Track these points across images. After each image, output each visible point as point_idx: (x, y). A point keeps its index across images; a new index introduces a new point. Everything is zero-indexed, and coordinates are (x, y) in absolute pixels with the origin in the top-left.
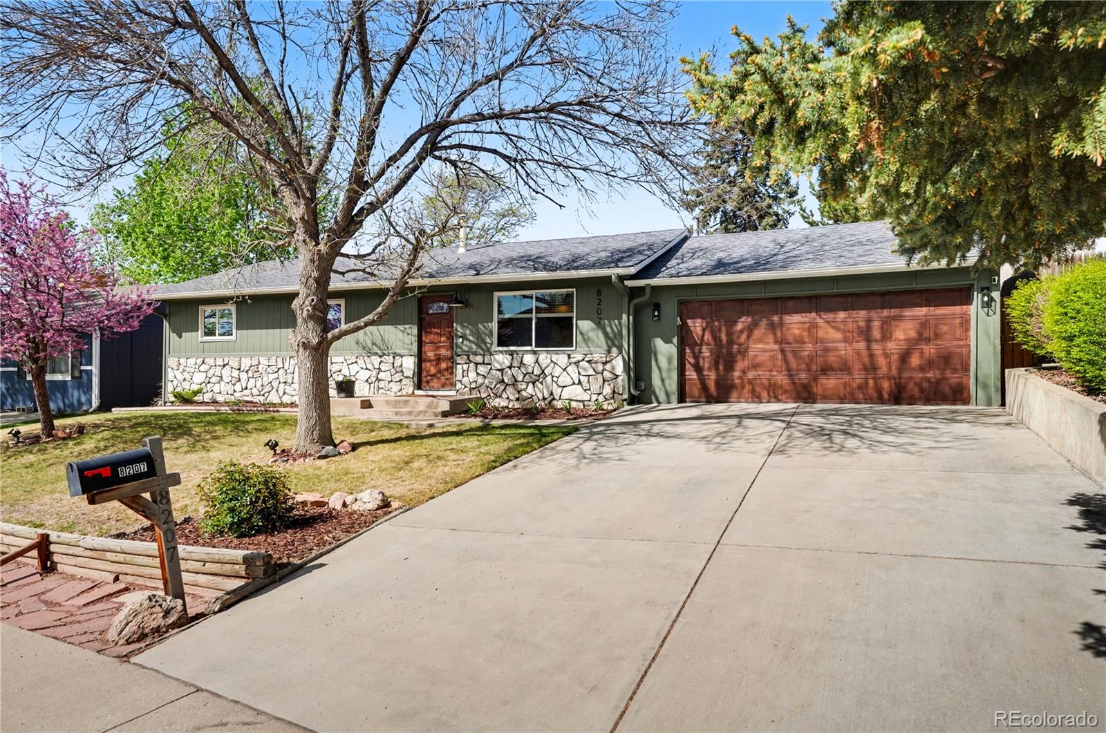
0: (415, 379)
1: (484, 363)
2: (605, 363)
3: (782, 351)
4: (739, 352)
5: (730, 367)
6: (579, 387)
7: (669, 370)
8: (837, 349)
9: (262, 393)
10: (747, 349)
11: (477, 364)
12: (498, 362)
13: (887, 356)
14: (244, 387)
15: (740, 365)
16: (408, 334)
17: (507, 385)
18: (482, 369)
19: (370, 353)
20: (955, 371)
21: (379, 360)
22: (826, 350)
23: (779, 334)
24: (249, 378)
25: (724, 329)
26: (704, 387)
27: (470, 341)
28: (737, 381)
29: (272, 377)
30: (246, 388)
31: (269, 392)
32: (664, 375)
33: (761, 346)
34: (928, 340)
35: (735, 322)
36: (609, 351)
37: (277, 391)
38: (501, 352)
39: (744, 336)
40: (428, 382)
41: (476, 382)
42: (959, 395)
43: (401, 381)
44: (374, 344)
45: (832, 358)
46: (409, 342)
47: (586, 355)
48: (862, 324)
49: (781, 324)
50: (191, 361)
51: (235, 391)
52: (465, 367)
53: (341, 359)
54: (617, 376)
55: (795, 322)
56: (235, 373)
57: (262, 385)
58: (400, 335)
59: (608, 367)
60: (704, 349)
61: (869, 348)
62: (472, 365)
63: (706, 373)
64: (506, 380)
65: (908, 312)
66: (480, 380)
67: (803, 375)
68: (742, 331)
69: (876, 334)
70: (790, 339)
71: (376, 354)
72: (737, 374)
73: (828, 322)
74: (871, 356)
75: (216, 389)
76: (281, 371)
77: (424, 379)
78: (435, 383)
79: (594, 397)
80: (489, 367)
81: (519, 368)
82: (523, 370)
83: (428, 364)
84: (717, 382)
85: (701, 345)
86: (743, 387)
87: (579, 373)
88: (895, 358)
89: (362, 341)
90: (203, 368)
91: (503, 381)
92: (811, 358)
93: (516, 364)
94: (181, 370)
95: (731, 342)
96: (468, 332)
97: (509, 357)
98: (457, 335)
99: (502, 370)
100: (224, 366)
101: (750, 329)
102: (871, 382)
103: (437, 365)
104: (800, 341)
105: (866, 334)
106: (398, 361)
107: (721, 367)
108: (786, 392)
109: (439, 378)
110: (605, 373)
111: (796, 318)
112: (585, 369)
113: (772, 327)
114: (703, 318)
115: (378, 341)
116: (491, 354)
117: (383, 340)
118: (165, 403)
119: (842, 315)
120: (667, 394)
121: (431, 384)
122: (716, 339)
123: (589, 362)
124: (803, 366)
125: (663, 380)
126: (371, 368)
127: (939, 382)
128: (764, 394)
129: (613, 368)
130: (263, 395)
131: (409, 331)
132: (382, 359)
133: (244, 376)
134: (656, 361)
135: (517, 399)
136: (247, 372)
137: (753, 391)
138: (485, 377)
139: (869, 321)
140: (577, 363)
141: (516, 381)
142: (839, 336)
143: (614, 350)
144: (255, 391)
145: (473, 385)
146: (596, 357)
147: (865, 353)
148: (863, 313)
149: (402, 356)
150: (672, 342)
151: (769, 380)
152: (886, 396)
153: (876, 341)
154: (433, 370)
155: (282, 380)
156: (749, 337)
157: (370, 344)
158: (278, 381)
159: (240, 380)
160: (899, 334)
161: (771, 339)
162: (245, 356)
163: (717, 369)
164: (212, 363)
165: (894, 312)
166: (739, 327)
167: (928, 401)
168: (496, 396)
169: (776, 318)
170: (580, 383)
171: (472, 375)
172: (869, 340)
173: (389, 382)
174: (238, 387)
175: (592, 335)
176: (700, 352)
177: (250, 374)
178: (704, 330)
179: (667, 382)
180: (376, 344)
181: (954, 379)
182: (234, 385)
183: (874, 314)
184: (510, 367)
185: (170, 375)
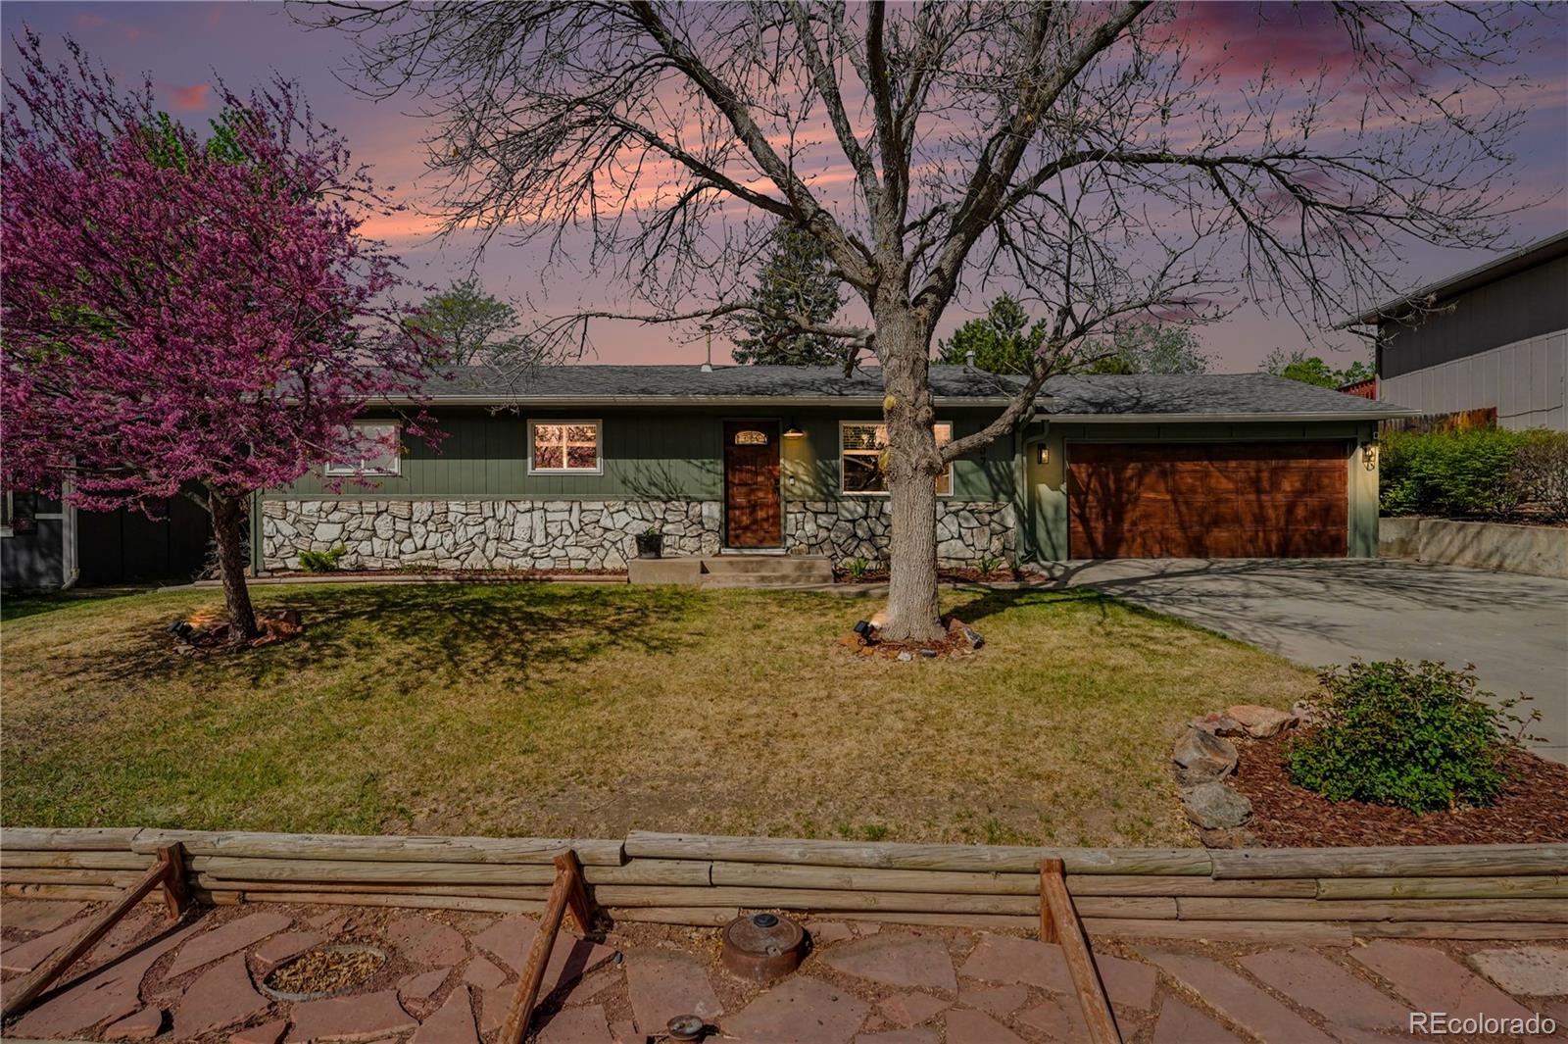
0: (722, 533)
1: (827, 512)
2: (991, 514)
3: (1175, 501)
4: (1129, 501)
5: (1119, 518)
6: (960, 542)
7: (1056, 520)
8: (1228, 500)
9: (455, 555)
10: (1137, 498)
11: (816, 513)
12: (848, 510)
13: (1275, 508)
14: (419, 546)
15: (1130, 516)
16: (708, 471)
17: (862, 540)
18: (823, 520)
19: (648, 497)
20: (1334, 523)
21: (663, 506)
22: (1218, 501)
23: (1170, 483)
24: (428, 532)
25: (1112, 477)
26: (1091, 542)
27: (805, 482)
28: (1128, 535)
29: (471, 531)
30: (424, 548)
31: (468, 553)
32: (1050, 526)
33: (1152, 495)
34: (1312, 492)
35: (1125, 468)
36: (996, 500)
37: (483, 551)
38: (851, 498)
39: (1134, 484)
40: (737, 537)
41: (816, 537)
42: (1337, 547)
43: (700, 535)
44: (652, 483)
45: (1224, 509)
46: (710, 483)
47: (967, 503)
48: (1253, 474)
49: (1174, 472)
50: (311, 507)
51: (401, 552)
52: (799, 516)
53: (599, 505)
54: (1007, 529)
55: (1187, 471)
56: (402, 526)
57: (456, 543)
58: (695, 472)
59: (996, 517)
60: (1090, 498)
61: (1259, 500)
62: (809, 514)
63: (1093, 524)
64: (860, 533)
65: (1293, 464)
66: (823, 534)
67: (1197, 528)
68: (1131, 478)
69: (1266, 485)
70: (1183, 488)
71: (657, 498)
72: (1126, 526)
73: (1220, 471)
74: (1261, 507)
75: (365, 548)
76: (490, 523)
77: (732, 533)
78: (748, 537)
79: (979, 555)
80: (835, 517)
81: (878, 519)
82: (883, 520)
83: (737, 513)
84: (1105, 535)
85: (1086, 494)
86: (1134, 540)
87: (960, 525)
88: (1283, 509)
89: (631, 479)
90: (336, 516)
91: (855, 535)
92: (1204, 509)
93: (873, 513)
94: (290, 519)
95: (1119, 490)
96: (801, 471)
97: (864, 505)
98: (785, 475)
99: (853, 521)
100: (379, 514)
101: (1140, 476)
102: (1261, 534)
103: (751, 513)
104: (1192, 490)
105: (1256, 484)
106: (695, 509)
107: (1110, 519)
108: (1179, 545)
109: (755, 532)
110: (993, 525)
111: (1188, 466)
112: (967, 520)
113: (1163, 474)
114: (1089, 463)
115: (660, 479)
116: (837, 500)
117: (668, 480)
118: (257, 572)
119: (1233, 464)
120: (1054, 548)
121: (742, 539)
122: (1104, 486)
123: (970, 511)
124: (1195, 518)
125: (1048, 532)
126: (651, 518)
127: (1320, 534)
128: (1156, 549)
129: (1003, 518)
130: (457, 558)
131: (710, 467)
132: (669, 506)
133: (419, 530)
134: (1041, 510)
135: (876, 558)
136: (425, 523)
137: (1144, 545)
138: (829, 530)
139: (1259, 471)
140: (956, 513)
141: (874, 535)
142: (1231, 486)
143: (1002, 496)
144: (441, 552)
145: (813, 541)
146: (981, 505)
147: (1255, 505)
148: (1253, 463)
149: (701, 502)
150: (1058, 489)
151: (1161, 533)
152: (1274, 548)
153: (1266, 492)
154: (746, 520)
155: (492, 536)
156: (1139, 484)
157: (645, 484)
158: (484, 537)
159: (410, 535)
160: (1287, 486)
161: (1162, 487)
162: (421, 500)
163: (1106, 521)
164: (355, 508)
165: (1281, 463)
166: (1129, 473)
167: (1311, 553)
168: (846, 555)
169: (1168, 465)
170: (960, 537)
171: (810, 528)
172: (1259, 491)
173: (681, 537)
174: (408, 545)
175: (972, 477)
176: (1086, 501)
177: (431, 526)
178: (1090, 476)
179: (1054, 535)
180: (655, 485)
181: (1332, 530)
182: (400, 543)
183: (1263, 465)
184: (866, 517)
185: (268, 528)
